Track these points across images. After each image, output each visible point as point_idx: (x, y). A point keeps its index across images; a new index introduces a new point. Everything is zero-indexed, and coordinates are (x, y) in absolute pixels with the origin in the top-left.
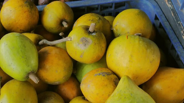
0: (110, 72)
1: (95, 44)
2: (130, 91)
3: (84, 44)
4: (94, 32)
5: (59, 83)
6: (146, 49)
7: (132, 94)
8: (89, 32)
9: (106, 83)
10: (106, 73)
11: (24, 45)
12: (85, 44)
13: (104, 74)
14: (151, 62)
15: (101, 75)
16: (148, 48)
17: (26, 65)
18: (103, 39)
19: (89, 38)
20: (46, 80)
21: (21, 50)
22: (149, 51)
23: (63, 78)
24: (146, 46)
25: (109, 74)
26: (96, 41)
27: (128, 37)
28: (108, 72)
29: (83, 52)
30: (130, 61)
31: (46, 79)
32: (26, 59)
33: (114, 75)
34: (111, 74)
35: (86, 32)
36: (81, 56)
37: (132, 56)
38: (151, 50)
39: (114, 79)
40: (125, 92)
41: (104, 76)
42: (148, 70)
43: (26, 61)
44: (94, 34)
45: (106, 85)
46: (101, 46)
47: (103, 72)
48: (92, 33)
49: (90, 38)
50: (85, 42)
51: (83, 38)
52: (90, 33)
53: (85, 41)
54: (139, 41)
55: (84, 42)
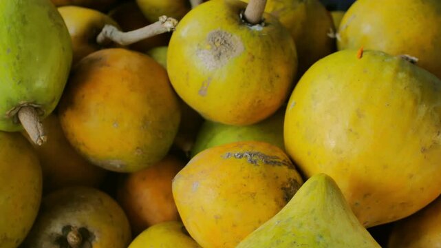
0: (278, 158)
1: (253, 57)
2: (318, 226)
3: (217, 53)
4: (260, 22)
5: (122, 166)
6: (416, 102)
7: (321, 237)
8: (244, 17)
9: (252, 187)
10: (264, 156)
11: (24, 16)
12: (220, 54)
13: (255, 158)
14: (424, 150)
15: (242, 160)
16: (422, 100)
17: (14, 79)
18: (283, 48)
19: (235, 36)
20: (83, 149)
21: (9, 30)
22: (423, 109)
23: (136, 153)
24: (417, 91)
25: (275, 162)
26: (258, 51)
27: (364, 54)
28: (273, 155)
29: (210, 79)
30: (351, 130)
31: (84, 144)
32: (18, 58)
33: (290, 167)
34: (279, 164)
35: (232, 17)
36: (202, 92)
37: (359, 114)
38: (435, 109)
39: (286, 180)
40: (301, 225)
41: (253, 162)
42: (411, 176)
43: (15, 64)
44: (257, 28)
45: (253, 195)
46: (272, 69)
47: (256, 150)
48: (254, 24)
49: (239, 37)
50: (220, 45)
51: (219, 33)
52: (245, 21)
53: (223, 42)
54: (397, 71)
55: (218, 44)
